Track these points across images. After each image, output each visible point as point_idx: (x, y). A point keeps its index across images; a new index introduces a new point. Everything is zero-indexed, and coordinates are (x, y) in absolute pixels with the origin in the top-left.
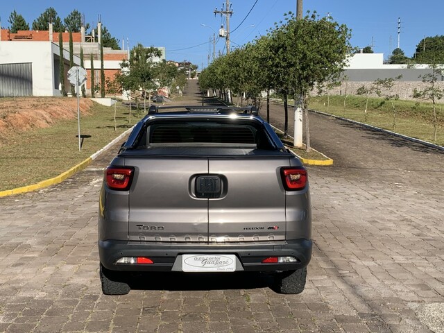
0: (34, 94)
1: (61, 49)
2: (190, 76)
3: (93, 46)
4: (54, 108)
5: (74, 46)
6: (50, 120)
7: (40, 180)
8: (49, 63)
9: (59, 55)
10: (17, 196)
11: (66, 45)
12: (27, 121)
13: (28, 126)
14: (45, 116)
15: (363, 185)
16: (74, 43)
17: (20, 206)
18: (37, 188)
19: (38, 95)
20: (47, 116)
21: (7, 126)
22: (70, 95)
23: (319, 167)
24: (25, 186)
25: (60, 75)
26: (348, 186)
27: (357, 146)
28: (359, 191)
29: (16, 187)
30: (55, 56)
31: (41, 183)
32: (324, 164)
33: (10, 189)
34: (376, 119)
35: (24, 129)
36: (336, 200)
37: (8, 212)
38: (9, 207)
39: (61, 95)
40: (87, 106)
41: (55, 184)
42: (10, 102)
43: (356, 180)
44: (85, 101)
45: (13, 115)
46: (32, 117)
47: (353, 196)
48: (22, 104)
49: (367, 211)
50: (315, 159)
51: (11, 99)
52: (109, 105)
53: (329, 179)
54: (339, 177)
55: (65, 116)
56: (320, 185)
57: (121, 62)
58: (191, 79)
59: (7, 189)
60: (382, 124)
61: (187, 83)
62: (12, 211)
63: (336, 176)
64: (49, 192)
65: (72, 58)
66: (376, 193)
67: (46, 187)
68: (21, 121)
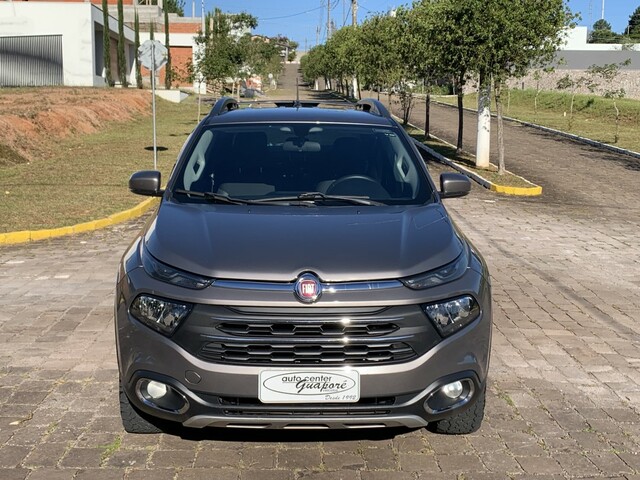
0: (66, 83)
1: (106, 14)
2: (286, 58)
3: (150, 11)
4: (101, 104)
5: (124, 10)
6: (97, 122)
7: (111, 213)
8: (88, 34)
9: (103, 23)
10: (81, 235)
11: (113, 10)
12: (65, 124)
13: (68, 132)
14: (89, 115)
15: (600, 226)
16: (124, 6)
17: (90, 251)
18: (109, 223)
19: (71, 84)
20: (92, 116)
21: (38, 131)
22: (118, 85)
23: (524, 198)
24: (90, 220)
25: (104, 55)
26: (577, 227)
27: (567, 166)
28: (598, 235)
29: (77, 223)
30: (96, 25)
31: (112, 216)
32: (528, 194)
33: (70, 225)
34: (583, 127)
35: (62, 134)
36: (570, 248)
37: (77, 259)
38: (75, 253)
39: (105, 85)
40: (146, 101)
41: (133, 218)
42: (31, 95)
43: (587, 218)
44: (142, 95)
45: (43, 113)
46: (72, 118)
47: (590, 243)
48: (51, 97)
49: (623, 266)
50: (514, 185)
51: (33, 89)
52: (178, 101)
53: (544, 216)
54: (559, 213)
55: (116, 117)
56: (535, 226)
57: (197, 35)
58: (288, 62)
59: (65, 225)
60: (595, 133)
61: (284, 70)
62: (83, 259)
63: (554, 213)
64: (127, 230)
65: (121, 29)
66: (623, 238)
67: (121, 223)
68: (57, 124)
